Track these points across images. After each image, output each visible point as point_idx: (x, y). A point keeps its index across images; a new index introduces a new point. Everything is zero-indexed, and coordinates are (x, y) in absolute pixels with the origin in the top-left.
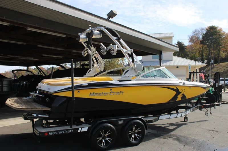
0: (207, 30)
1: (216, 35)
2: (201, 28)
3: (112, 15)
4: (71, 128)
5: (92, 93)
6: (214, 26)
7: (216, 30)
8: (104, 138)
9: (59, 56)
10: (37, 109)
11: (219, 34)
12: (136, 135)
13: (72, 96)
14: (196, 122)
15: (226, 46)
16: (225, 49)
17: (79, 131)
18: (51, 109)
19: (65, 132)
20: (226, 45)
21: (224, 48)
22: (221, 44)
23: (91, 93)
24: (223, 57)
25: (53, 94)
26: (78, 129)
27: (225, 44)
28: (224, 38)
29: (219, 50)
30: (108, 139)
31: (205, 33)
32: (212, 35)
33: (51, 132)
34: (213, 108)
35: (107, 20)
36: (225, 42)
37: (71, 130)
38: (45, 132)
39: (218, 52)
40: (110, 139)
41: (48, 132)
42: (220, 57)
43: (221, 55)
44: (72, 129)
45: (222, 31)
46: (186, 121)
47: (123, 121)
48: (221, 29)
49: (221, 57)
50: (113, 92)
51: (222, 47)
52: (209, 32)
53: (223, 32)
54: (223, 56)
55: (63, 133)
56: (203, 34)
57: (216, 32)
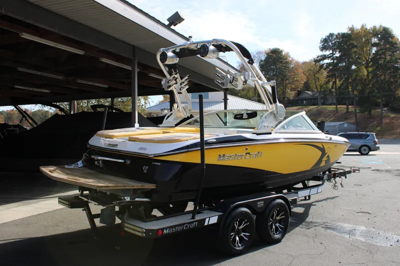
0: (267, 54)
1: (281, 62)
2: (257, 51)
3: (176, 19)
4: (194, 219)
5: (222, 156)
6: (278, 49)
7: (282, 55)
8: (238, 233)
9: (45, 89)
10: (133, 186)
11: (286, 62)
12: (277, 225)
13: (200, 162)
14: (325, 200)
15: (295, 81)
16: (294, 86)
17: (206, 224)
18: (156, 186)
19: (186, 227)
20: (296, 79)
21: (292, 84)
22: (288, 77)
23: (220, 155)
24: (291, 99)
25: (155, 158)
26: (204, 220)
27: (294, 78)
28: (293, 68)
29: (285, 87)
30: (244, 235)
31: (265, 60)
32: (274, 63)
33: (166, 228)
34: (343, 178)
35: (168, 27)
36: (294, 75)
37: (195, 223)
38: (158, 230)
39: (283, 90)
40: (247, 234)
41: (162, 229)
42: (286, 99)
43: (287, 95)
44: (196, 221)
45: (290, 57)
46: (308, 200)
47: (262, 202)
48: (287, 55)
49: (288, 98)
50: (249, 153)
51: (289, 83)
52: (271, 58)
53: (290, 59)
54: (291, 96)
55: (184, 228)
56: (261, 61)
57: (282, 58)
